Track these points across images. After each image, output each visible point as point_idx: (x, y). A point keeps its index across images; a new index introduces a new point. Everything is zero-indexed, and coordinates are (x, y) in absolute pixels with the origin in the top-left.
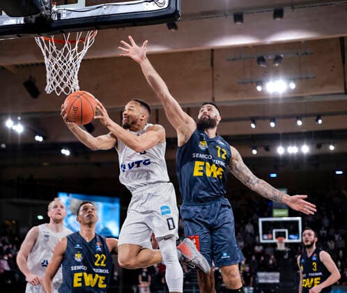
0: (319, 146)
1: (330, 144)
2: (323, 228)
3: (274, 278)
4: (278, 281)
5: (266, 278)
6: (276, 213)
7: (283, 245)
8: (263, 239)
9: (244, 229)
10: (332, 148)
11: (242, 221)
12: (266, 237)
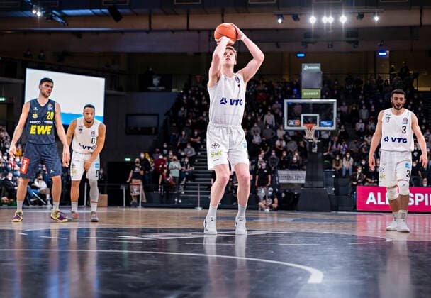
0: (361, 16)
1: (374, 13)
2: (361, 121)
3: (298, 177)
4: (303, 181)
5: (289, 177)
6: (305, 93)
7: (313, 133)
8: (288, 125)
9: (262, 119)
10: (376, 18)
11: (260, 111)
12: (292, 123)
